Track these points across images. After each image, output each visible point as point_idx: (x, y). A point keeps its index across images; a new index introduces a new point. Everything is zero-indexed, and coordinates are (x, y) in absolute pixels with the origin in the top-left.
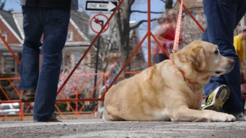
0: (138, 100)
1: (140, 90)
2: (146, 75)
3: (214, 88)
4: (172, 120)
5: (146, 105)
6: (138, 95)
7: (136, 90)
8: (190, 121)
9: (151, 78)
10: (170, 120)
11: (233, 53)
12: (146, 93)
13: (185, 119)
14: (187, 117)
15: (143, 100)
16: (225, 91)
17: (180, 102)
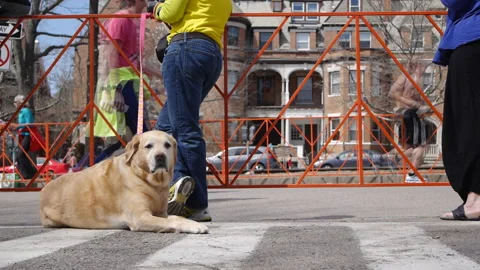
0: (90, 201)
1: (92, 189)
2: (101, 169)
3: (175, 180)
4: (132, 229)
5: (100, 209)
6: (89, 196)
7: (87, 189)
8: (155, 232)
9: (107, 174)
10: (128, 229)
11: (198, 136)
12: (100, 193)
13: (148, 229)
14: (151, 227)
15: (96, 201)
16: (189, 185)
17: (142, 207)
